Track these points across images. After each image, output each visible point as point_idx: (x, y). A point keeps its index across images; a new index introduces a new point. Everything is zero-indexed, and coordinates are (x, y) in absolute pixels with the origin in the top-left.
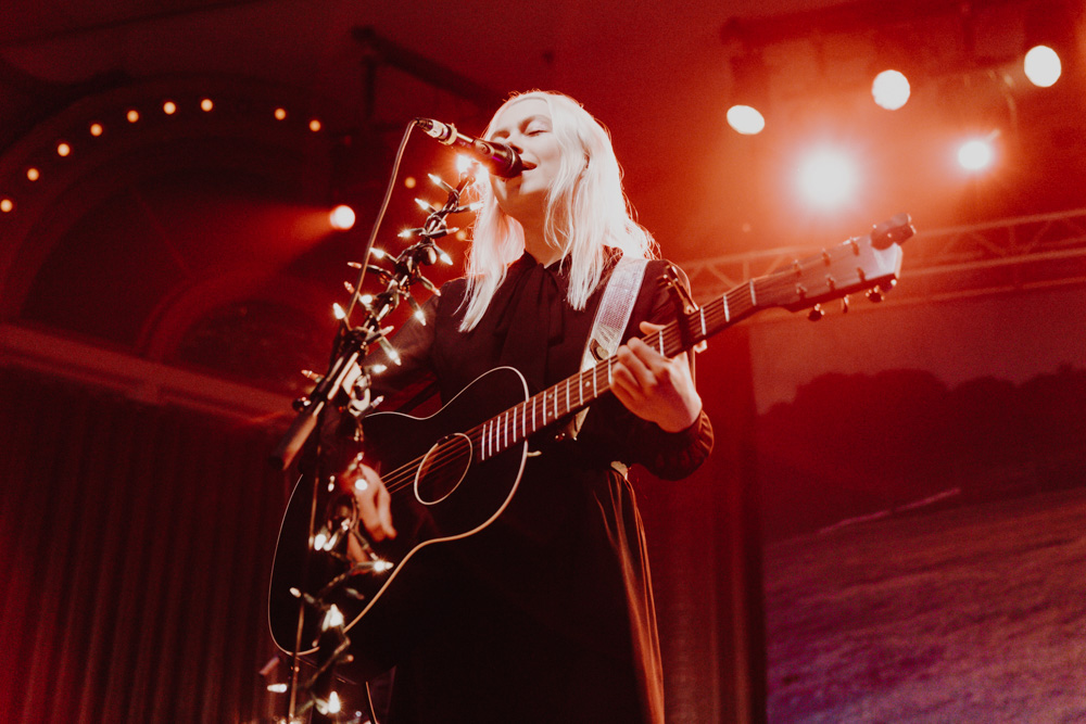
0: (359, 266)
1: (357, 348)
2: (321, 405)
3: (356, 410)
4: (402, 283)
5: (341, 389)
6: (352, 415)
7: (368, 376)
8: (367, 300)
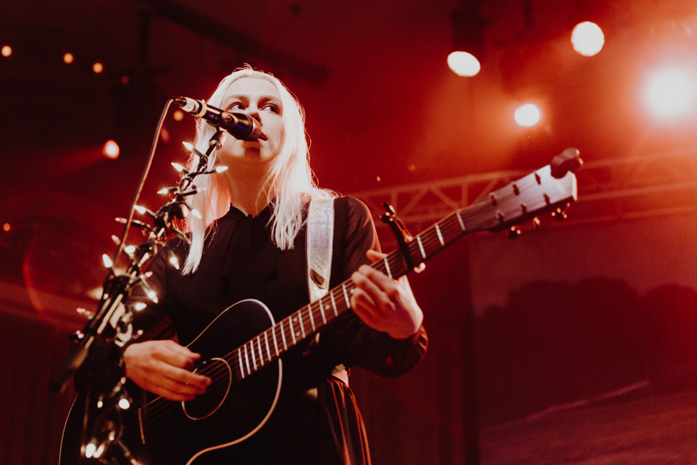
0: (124, 221)
1: (122, 291)
2: (92, 339)
3: (120, 341)
4: (159, 235)
5: (109, 324)
6: (117, 346)
7: (130, 314)
8: (130, 250)
